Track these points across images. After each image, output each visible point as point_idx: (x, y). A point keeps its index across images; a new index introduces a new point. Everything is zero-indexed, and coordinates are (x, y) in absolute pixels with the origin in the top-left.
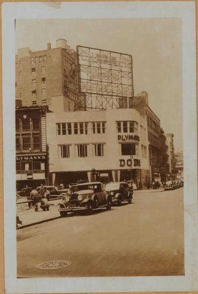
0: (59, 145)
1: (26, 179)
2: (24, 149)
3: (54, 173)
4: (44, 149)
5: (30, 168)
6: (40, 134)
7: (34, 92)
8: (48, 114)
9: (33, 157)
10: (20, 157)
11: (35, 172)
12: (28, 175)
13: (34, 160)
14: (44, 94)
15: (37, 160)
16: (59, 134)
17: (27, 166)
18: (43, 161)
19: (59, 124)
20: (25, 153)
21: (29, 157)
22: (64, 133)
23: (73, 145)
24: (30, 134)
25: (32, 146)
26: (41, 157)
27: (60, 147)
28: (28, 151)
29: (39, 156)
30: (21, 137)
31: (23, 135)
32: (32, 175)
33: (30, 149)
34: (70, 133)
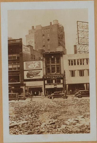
0: (69, 71)
1: (54, 88)
2: (52, 73)
3: (67, 84)
4: (62, 72)
6: (60, 65)
7: (44, 46)
8: (64, 56)
9: (57, 76)
10: (51, 77)
11: (58, 84)
12: (55, 85)
13: (57, 78)
14: (49, 47)
15: (59, 78)
16: (70, 65)
17: (54, 81)
18: (63, 79)
19: (69, 60)
20: (53, 75)
21: (55, 77)
22: (72, 65)
23: (77, 71)
24: (55, 65)
25: (56, 71)
26: (61, 77)
27: (70, 71)
28: (54, 74)
29: (60, 76)
30: (50, 67)
31: (51, 66)
32: (56, 85)
33: (55, 73)
34: (75, 64)
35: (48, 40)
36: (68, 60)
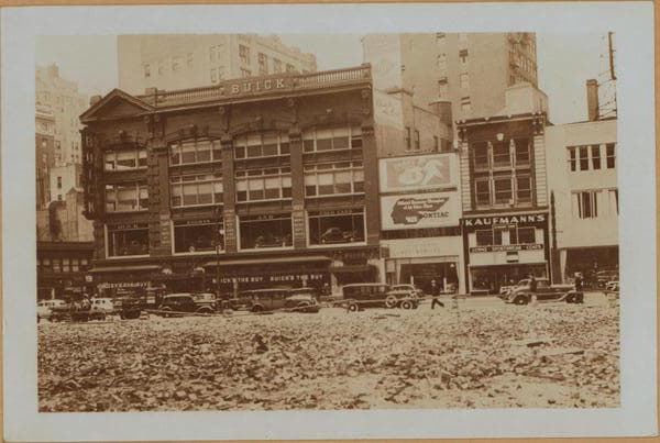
0: (573, 193)
1: (505, 263)
2: (497, 203)
3: (564, 249)
4: (542, 200)
5: (513, 241)
6: (532, 171)
7: (443, 82)
8: (547, 130)
9: (518, 217)
10: (492, 218)
11: (524, 248)
12: (509, 254)
13: (521, 224)
14: (466, 84)
15: (528, 223)
16: (573, 169)
17: (506, 237)
18: (544, 226)
19: (572, 150)
20: (499, 211)
21: (510, 218)
22: (584, 166)
23: (605, 192)
24: (510, 172)
25: (514, 195)
26: (536, 218)
27: (576, 196)
28: (507, 206)
29: (531, 215)
30: (491, 178)
31: (495, 173)
32: (516, 253)
33: (512, 202)
34: (597, 165)
35: (461, 56)
36: (568, 148)
